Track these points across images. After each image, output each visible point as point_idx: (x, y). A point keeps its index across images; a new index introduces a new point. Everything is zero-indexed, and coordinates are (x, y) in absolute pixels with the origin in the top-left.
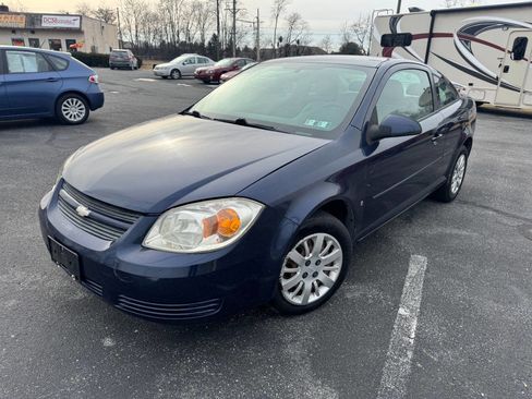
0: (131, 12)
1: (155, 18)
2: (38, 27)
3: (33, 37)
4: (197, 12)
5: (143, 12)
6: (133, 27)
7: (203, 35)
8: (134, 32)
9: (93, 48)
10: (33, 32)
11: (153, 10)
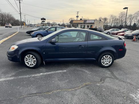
0: (111, 18)
1: (118, 19)
2: (86, 23)
3: (84, 25)
4: (130, 17)
5: (115, 18)
6: (111, 22)
7: (131, 24)
8: (111, 23)
9: (96, 27)
10: (84, 24)
11: (117, 17)
